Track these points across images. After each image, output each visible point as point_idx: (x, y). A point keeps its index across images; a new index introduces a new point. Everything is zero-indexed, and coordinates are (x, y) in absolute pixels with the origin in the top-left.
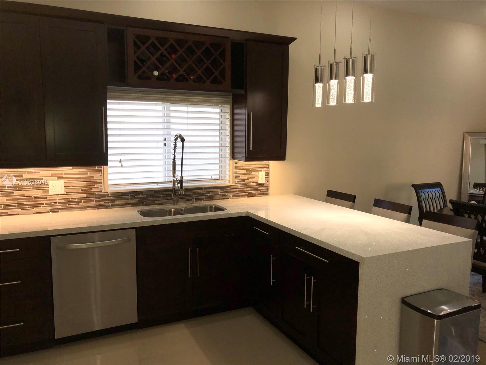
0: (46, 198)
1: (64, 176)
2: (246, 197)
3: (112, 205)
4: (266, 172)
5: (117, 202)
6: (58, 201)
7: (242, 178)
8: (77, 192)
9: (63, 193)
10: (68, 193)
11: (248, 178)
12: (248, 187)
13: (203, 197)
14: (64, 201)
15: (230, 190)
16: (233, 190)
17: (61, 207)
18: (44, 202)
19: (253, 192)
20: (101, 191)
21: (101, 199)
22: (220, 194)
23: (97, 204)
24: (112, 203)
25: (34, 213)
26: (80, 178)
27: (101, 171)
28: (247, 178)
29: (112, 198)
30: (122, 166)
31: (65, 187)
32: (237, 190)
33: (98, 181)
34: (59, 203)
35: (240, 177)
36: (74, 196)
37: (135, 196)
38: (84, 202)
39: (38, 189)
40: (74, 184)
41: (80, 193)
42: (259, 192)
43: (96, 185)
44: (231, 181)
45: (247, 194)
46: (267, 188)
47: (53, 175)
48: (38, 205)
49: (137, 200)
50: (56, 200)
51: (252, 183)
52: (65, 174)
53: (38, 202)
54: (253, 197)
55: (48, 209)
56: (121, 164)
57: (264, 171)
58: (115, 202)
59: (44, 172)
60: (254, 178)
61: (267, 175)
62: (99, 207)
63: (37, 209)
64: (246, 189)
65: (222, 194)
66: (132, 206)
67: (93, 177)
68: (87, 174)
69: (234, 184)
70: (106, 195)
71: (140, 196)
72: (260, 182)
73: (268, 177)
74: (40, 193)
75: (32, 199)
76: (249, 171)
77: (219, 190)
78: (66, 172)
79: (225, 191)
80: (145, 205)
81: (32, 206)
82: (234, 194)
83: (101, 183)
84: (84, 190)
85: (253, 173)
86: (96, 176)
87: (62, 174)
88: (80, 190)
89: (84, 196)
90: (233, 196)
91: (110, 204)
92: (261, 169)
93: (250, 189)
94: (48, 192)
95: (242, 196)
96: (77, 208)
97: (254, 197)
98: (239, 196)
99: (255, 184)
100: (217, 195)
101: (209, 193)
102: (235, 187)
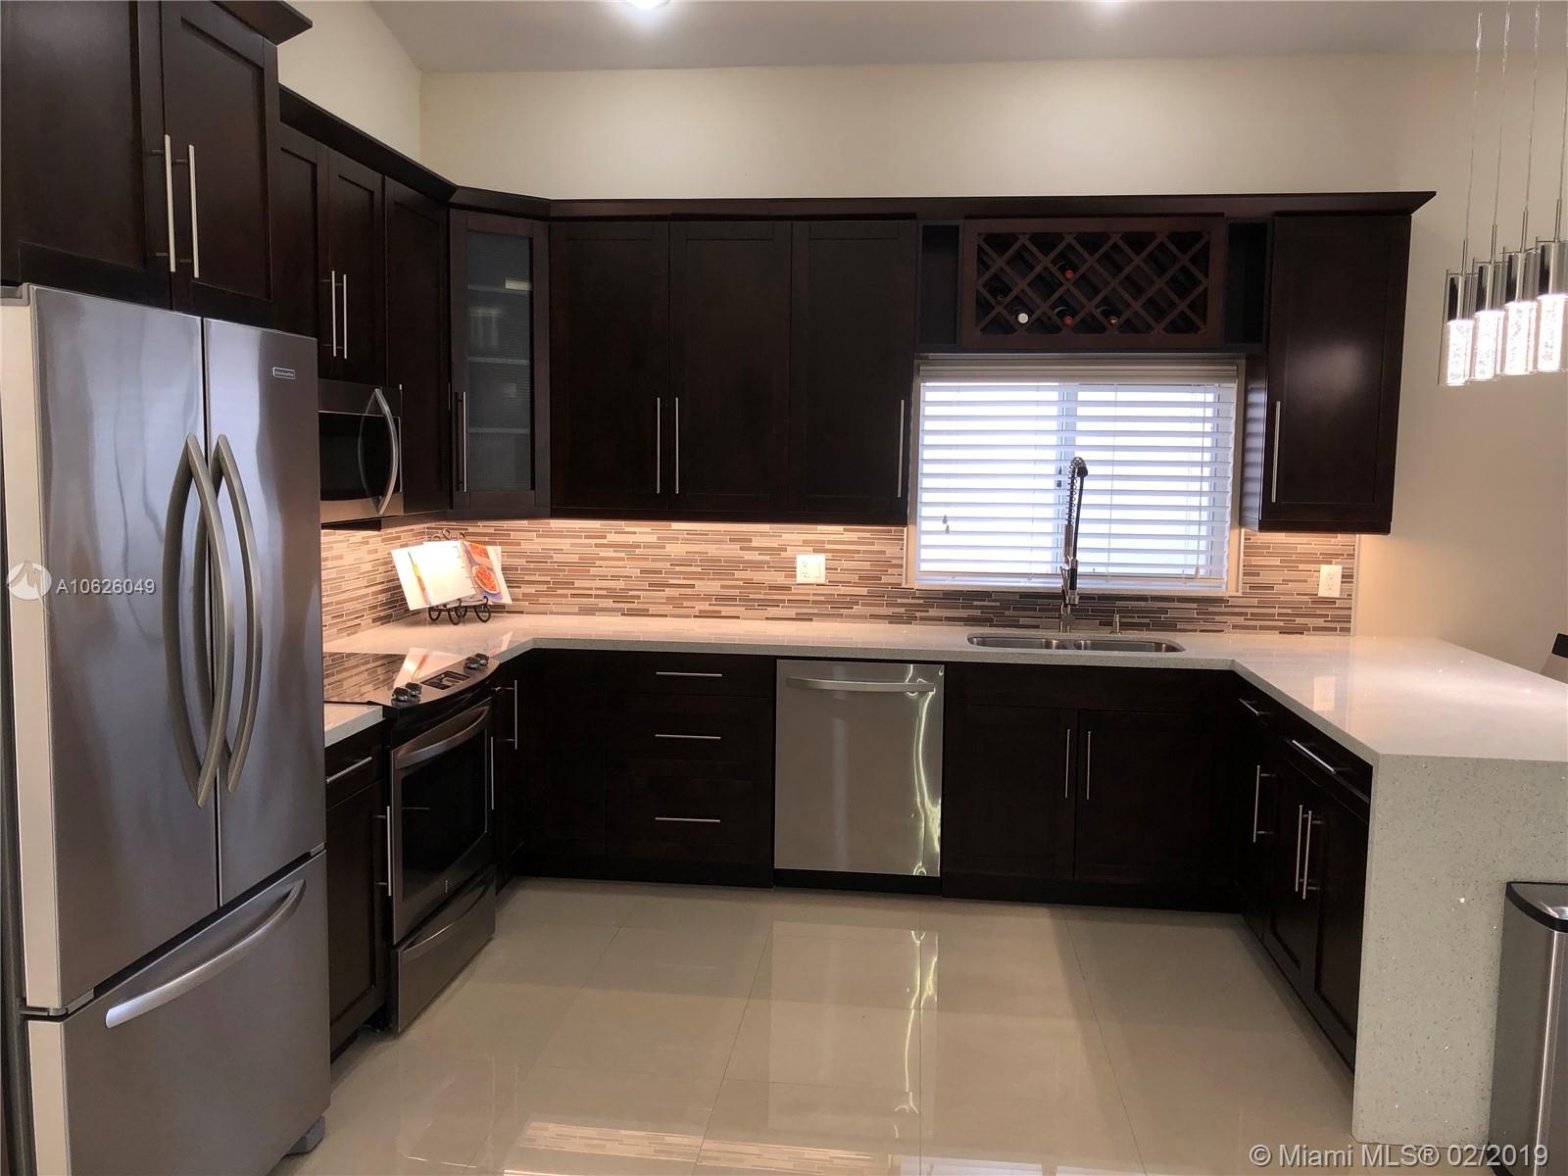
0: (789, 589)
1: (827, 546)
2: (1278, 632)
3: (922, 619)
4: (1343, 568)
5: (933, 612)
6: (811, 598)
7: (1264, 578)
8: (850, 582)
9: (822, 580)
10: (833, 583)
11: (1286, 581)
12: (1283, 604)
13: (1146, 621)
14: (823, 598)
15: (1223, 610)
16: (1237, 610)
17: (816, 611)
18: (786, 598)
19: (1300, 621)
20: (900, 584)
21: (899, 601)
22: (1196, 619)
23: (890, 611)
24: (923, 614)
25: (767, 619)
26: (858, 552)
27: (903, 540)
28: (1283, 580)
29: (922, 601)
30: (947, 531)
31: (827, 569)
32: (1250, 610)
33: (894, 562)
34: (814, 602)
35: (1258, 575)
36: (843, 590)
37: (975, 603)
38: (863, 605)
39: (778, 569)
40: (846, 564)
41: (856, 585)
42: (1320, 622)
43: (890, 571)
44: (1232, 587)
45: (1282, 624)
46: (1346, 612)
47: (806, 543)
48: (775, 604)
49: (977, 613)
50: (809, 595)
51: (1297, 594)
52: (829, 542)
53: (776, 597)
54: (1299, 636)
55: (792, 613)
56: (945, 526)
57: (1336, 563)
58: (927, 611)
59: (791, 534)
60: (1306, 581)
61: (1347, 577)
62: (894, 619)
63: (772, 611)
64: (1276, 611)
65: (1201, 619)
66: (965, 625)
67: (884, 552)
68: (873, 544)
69: (1240, 594)
70: (909, 593)
71: (986, 603)
72: (1323, 593)
73: (1352, 582)
74: (780, 579)
75: (765, 588)
76: (1291, 561)
77: (1195, 606)
78: (832, 537)
79: (1211, 609)
80: (996, 626)
81: (765, 604)
82: (1240, 620)
83: (901, 566)
84: (865, 579)
85: (1302, 567)
86: (891, 550)
87: (823, 542)
88: (855, 578)
89: (864, 591)
90: (1234, 627)
91: (918, 614)
92: (1328, 558)
93: (1289, 611)
94: (795, 576)
95: (1262, 628)
96: (847, 616)
97: (1303, 633)
98: (1254, 628)
99: (1306, 598)
100: (1190, 620)
101: (1165, 611)
102: (1242, 602)
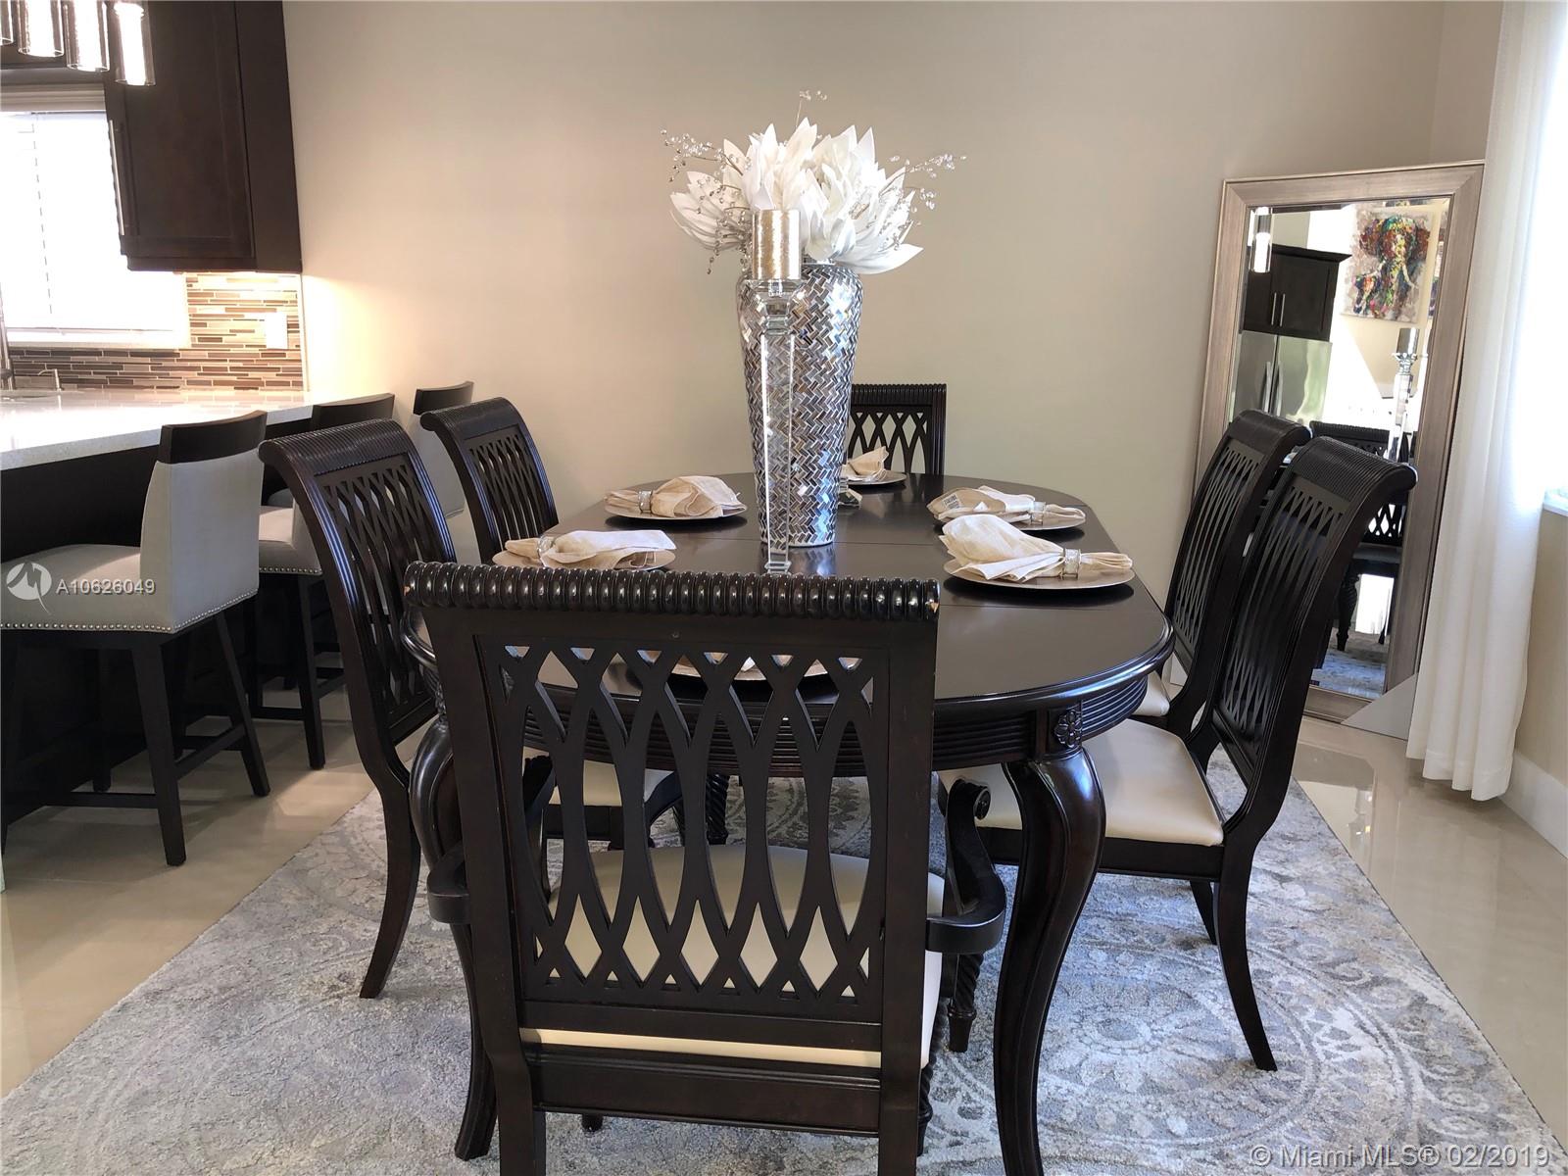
4: (288, 317)
7: (213, 328)
11: (234, 332)
12: (234, 357)
13: (104, 377)
15: (176, 364)
16: (189, 364)
19: (252, 375)
22: (152, 374)
28: (231, 331)
32: (202, 364)
35: (205, 325)
42: (272, 376)
45: (235, 378)
46: (296, 365)
51: (247, 346)
57: (281, 312)
60: (253, 331)
61: (293, 327)
64: (228, 364)
65: (155, 374)
69: (189, 347)
72: (271, 344)
73: (298, 332)
76: (235, 311)
77: (148, 360)
79: (164, 364)
82: (194, 375)
85: (248, 315)
90: (190, 382)
92: (273, 305)
93: (241, 365)
95: (217, 383)
97: (257, 389)
98: (208, 383)
99: (256, 350)
100: (145, 376)
101: (119, 366)
102: (193, 355)
